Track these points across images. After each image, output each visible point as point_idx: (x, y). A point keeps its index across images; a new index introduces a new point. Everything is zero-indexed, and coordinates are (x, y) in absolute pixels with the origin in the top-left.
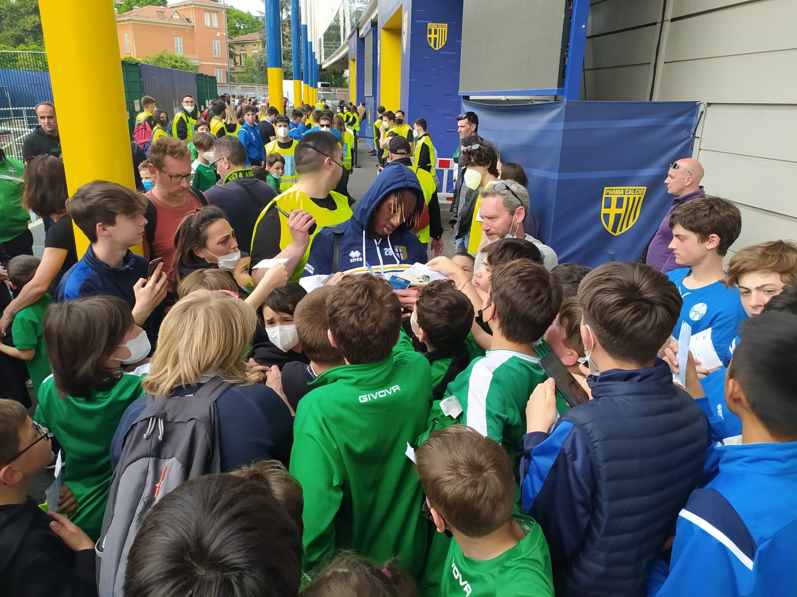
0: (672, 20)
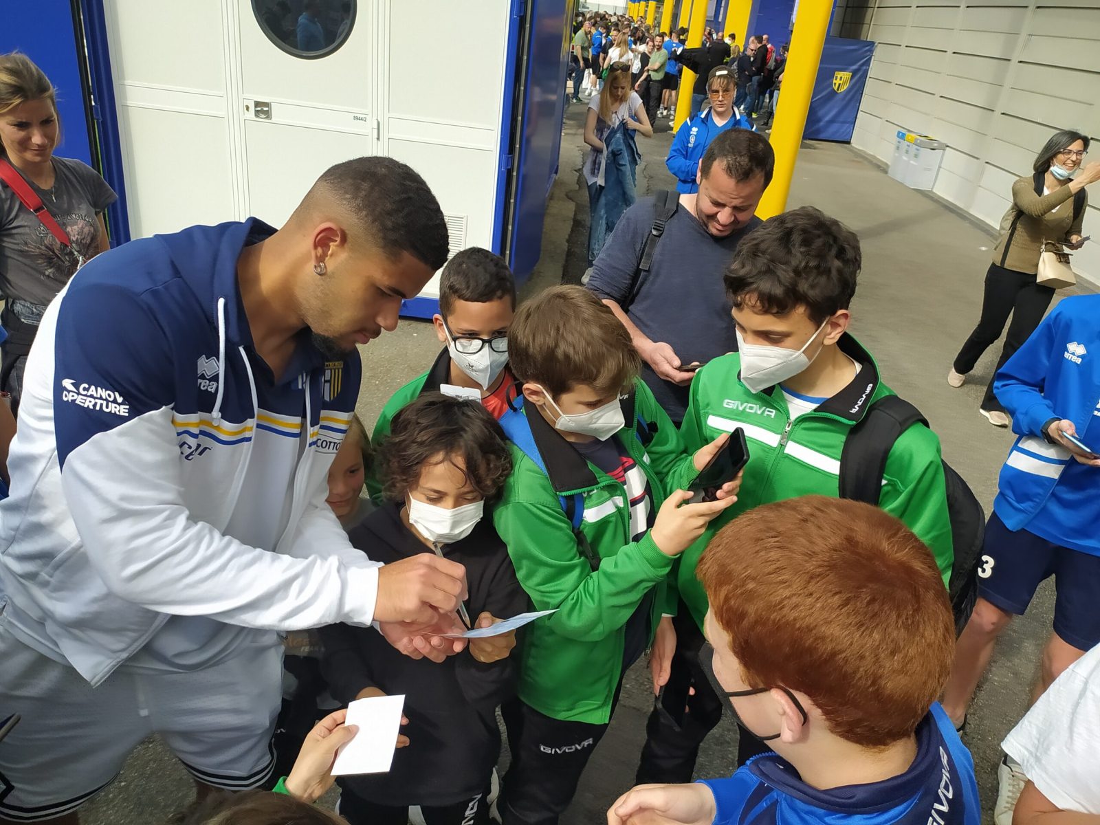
0: (878, 7)
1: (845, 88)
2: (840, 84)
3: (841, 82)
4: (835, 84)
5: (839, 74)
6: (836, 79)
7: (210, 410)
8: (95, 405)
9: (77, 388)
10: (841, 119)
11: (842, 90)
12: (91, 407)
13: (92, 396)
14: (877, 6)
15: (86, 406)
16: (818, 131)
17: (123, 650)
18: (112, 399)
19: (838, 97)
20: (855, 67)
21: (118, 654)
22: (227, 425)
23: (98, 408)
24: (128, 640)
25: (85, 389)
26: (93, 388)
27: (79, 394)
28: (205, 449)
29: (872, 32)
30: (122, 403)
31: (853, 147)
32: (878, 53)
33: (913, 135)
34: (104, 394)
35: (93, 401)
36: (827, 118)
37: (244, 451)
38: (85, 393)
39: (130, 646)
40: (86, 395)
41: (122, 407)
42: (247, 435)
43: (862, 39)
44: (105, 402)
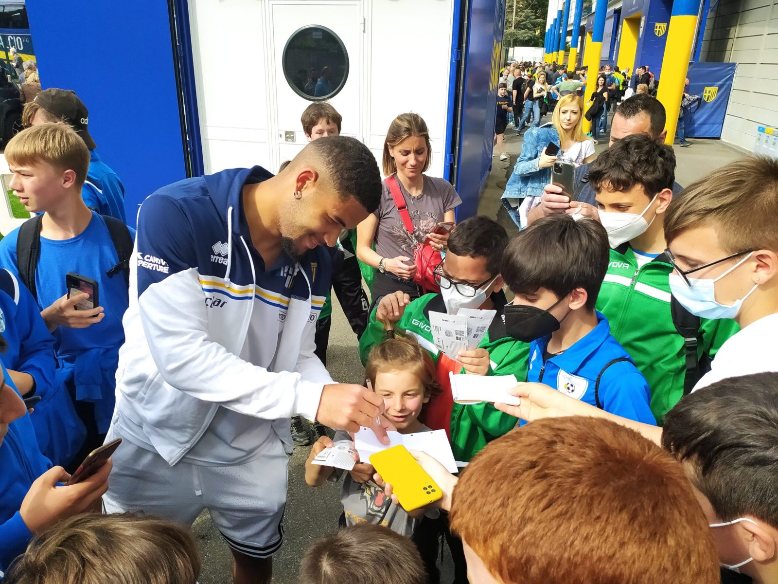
1: (713, 98)
2: (709, 96)
3: (710, 95)
4: (705, 96)
5: (707, 89)
6: (706, 93)
7: (223, 277)
8: (153, 268)
9: (143, 258)
10: (711, 121)
11: (711, 100)
12: (151, 269)
13: (151, 262)
14: (736, 37)
15: (148, 267)
16: (693, 131)
17: (187, 442)
18: (159, 263)
19: (707, 106)
20: (720, 83)
21: (184, 445)
22: (236, 287)
23: (154, 269)
24: (189, 435)
25: (148, 258)
26: (151, 257)
27: (144, 260)
28: (224, 303)
29: (731, 56)
30: (165, 265)
31: (722, 141)
32: (739, 71)
33: (771, 128)
34: (156, 260)
35: (152, 265)
36: (699, 122)
37: (248, 306)
38: (148, 260)
39: (191, 439)
40: (148, 262)
41: (165, 267)
42: (250, 295)
43: (725, 62)
44: (157, 265)
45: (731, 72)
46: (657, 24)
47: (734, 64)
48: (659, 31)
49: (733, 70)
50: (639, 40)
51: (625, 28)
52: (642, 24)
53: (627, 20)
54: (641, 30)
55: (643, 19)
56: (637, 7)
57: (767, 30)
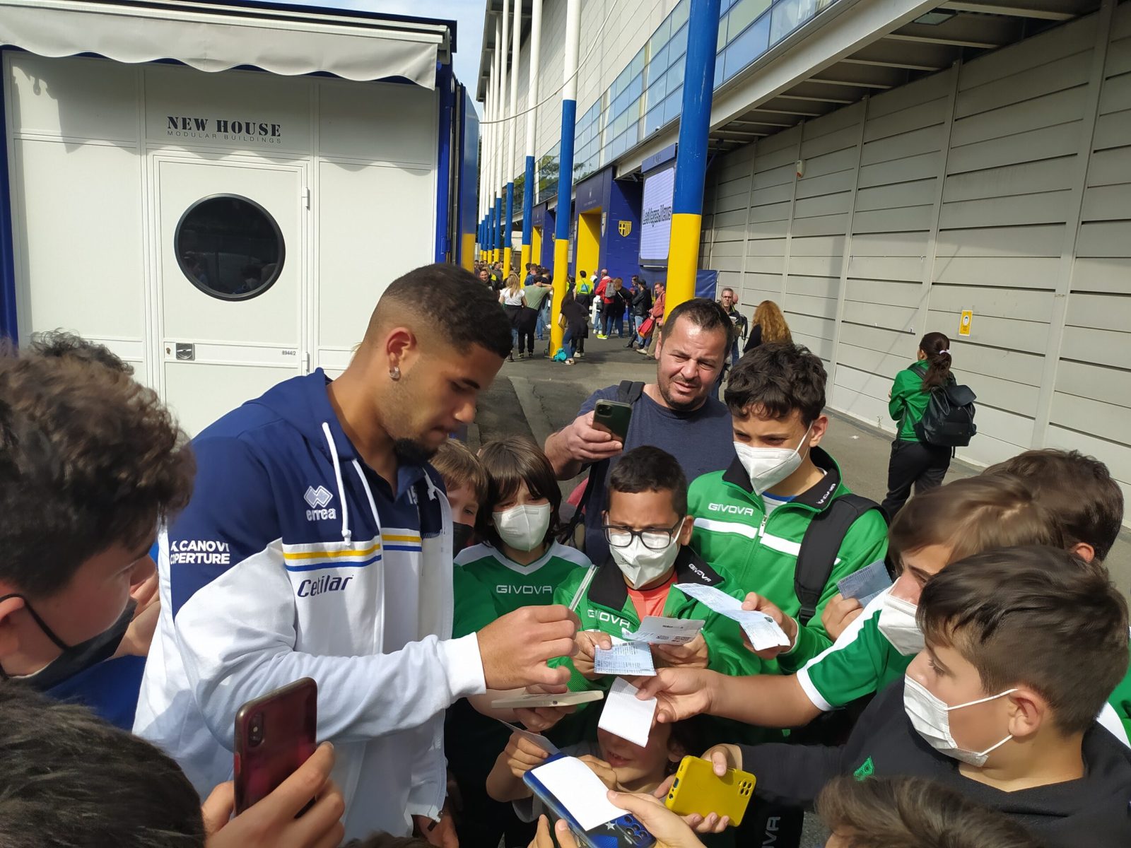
8: (196, 559)
9: (179, 548)
12: (193, 562)
13: (192, 551)
14: (713, 241)
15: (187, 562)
18: (213, 549)
23: (199, 561)
25: (184, 546)
26: (193, 542)
27: (179, 552)
29: (710, 263)
30: (224, 552)
32: (721, 280)
34: (204, 545)
35: (195, 555)
40: (186, 552)
41: (223, 555)
42: (377, 553)
43: (704, 269)
44: (205, 555)
45: (713, 280)
46: (621, 222)
47: (715, 272)
48: (624, 230)
49: (715, 278)
50: (601, 241)
51: (583, 227)
52: (604, 221)
53: (584, 215)
54: (603, 228)
55: (604, 215)
56: (595, 201)
57: (746, 235)
